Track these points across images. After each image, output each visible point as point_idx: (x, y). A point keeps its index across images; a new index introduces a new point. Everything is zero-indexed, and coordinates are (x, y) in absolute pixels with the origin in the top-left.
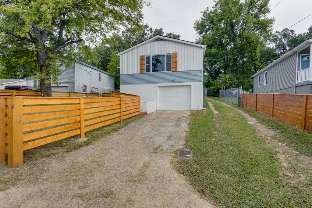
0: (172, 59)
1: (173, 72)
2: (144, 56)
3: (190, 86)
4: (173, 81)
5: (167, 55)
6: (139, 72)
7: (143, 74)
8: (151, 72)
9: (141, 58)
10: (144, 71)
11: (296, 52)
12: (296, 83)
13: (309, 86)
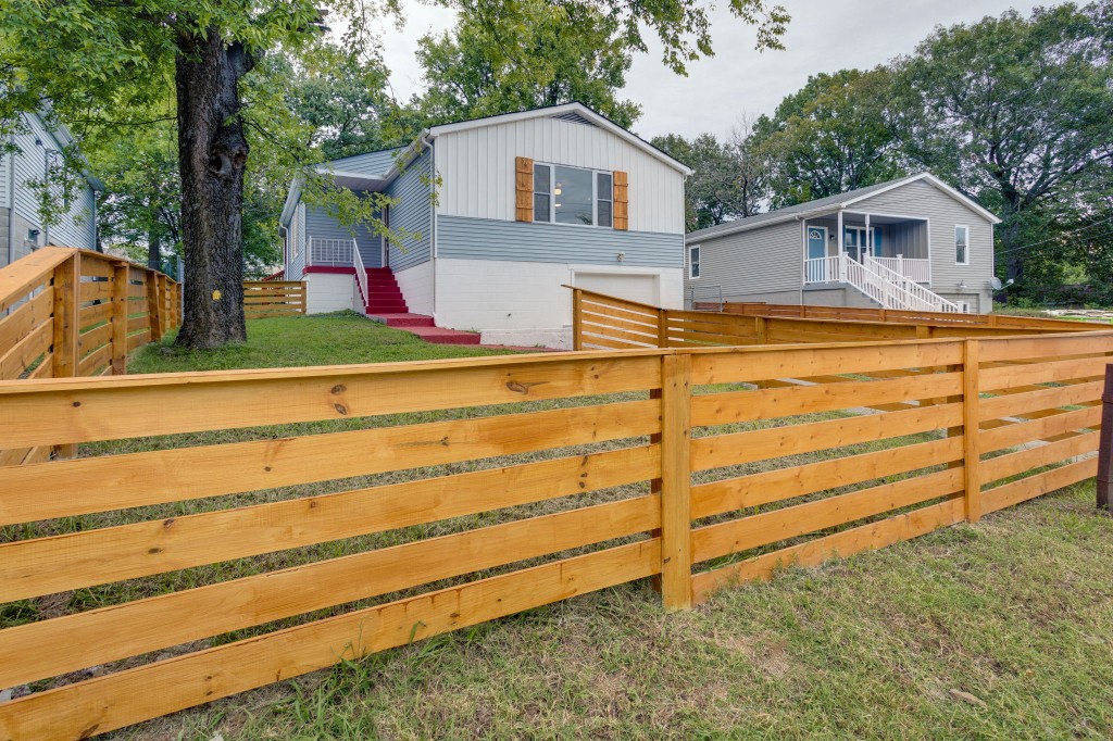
0: (615, 192)
1: (615, 230)
2: (532, 160)
3: (654, 277)
4: (619, 260)
5: (599, 175)
6: (511, 217)
7: (525, 225)
8: (553, 221)
9: (522, 165)
10: (532, 216)
11: (801, 219)
12: (804, 282)
13: (841, 292)
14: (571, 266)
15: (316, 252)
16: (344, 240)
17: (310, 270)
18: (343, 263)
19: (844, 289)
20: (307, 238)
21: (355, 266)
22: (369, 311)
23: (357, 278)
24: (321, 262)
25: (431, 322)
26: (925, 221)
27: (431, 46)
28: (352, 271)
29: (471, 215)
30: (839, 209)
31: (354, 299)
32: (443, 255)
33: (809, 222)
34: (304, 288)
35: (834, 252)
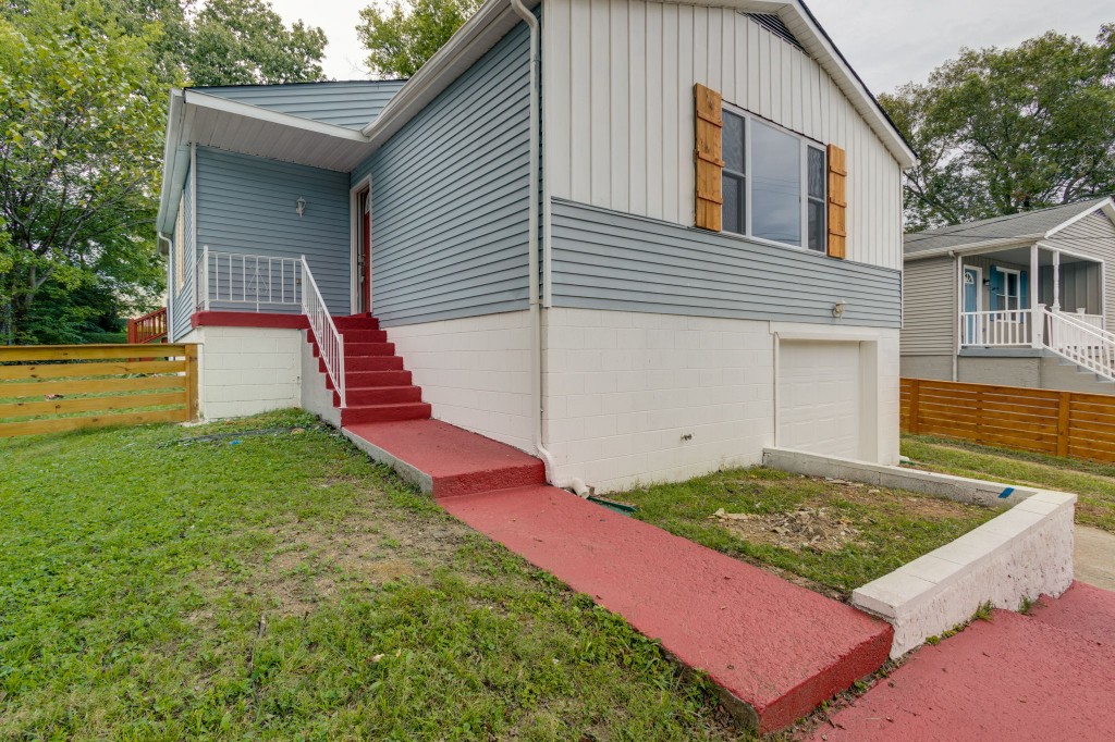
1: (829, 257)
2: (719, 98)
3: (869, 345)
4: (834, 314)
5: (809, 148)
7: (707, 238)
8: (749, 235)
9: (702, 105)
10: (718, 218)
11: (957, 254)
12: (960, 345)
13: (1036, 362)
14: (776, 327)
15: (220, 281)
16: (283, 259)
17: (204, 319)
18: (281, 305)
19: (1038, 358)
20: (199, 251)
21: (305, 311)
22: (349, 418)
23: (311, 338)
24: (231, 303)
25: (536, 474)
26: (1098, 264)
27: (377, 22)
28: (300, 322)
29: (619, 205)
30: (1034, 241)
31: (304, 380)
32: (565, 300)
33: (967, 260)
34: (193, 359)
35: (1026, 304)
